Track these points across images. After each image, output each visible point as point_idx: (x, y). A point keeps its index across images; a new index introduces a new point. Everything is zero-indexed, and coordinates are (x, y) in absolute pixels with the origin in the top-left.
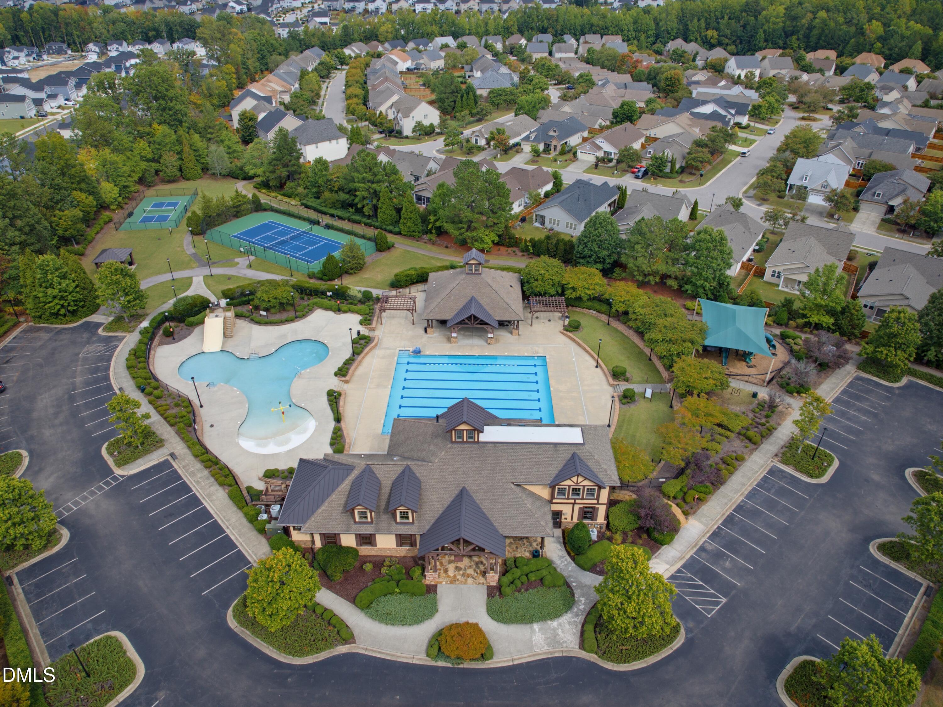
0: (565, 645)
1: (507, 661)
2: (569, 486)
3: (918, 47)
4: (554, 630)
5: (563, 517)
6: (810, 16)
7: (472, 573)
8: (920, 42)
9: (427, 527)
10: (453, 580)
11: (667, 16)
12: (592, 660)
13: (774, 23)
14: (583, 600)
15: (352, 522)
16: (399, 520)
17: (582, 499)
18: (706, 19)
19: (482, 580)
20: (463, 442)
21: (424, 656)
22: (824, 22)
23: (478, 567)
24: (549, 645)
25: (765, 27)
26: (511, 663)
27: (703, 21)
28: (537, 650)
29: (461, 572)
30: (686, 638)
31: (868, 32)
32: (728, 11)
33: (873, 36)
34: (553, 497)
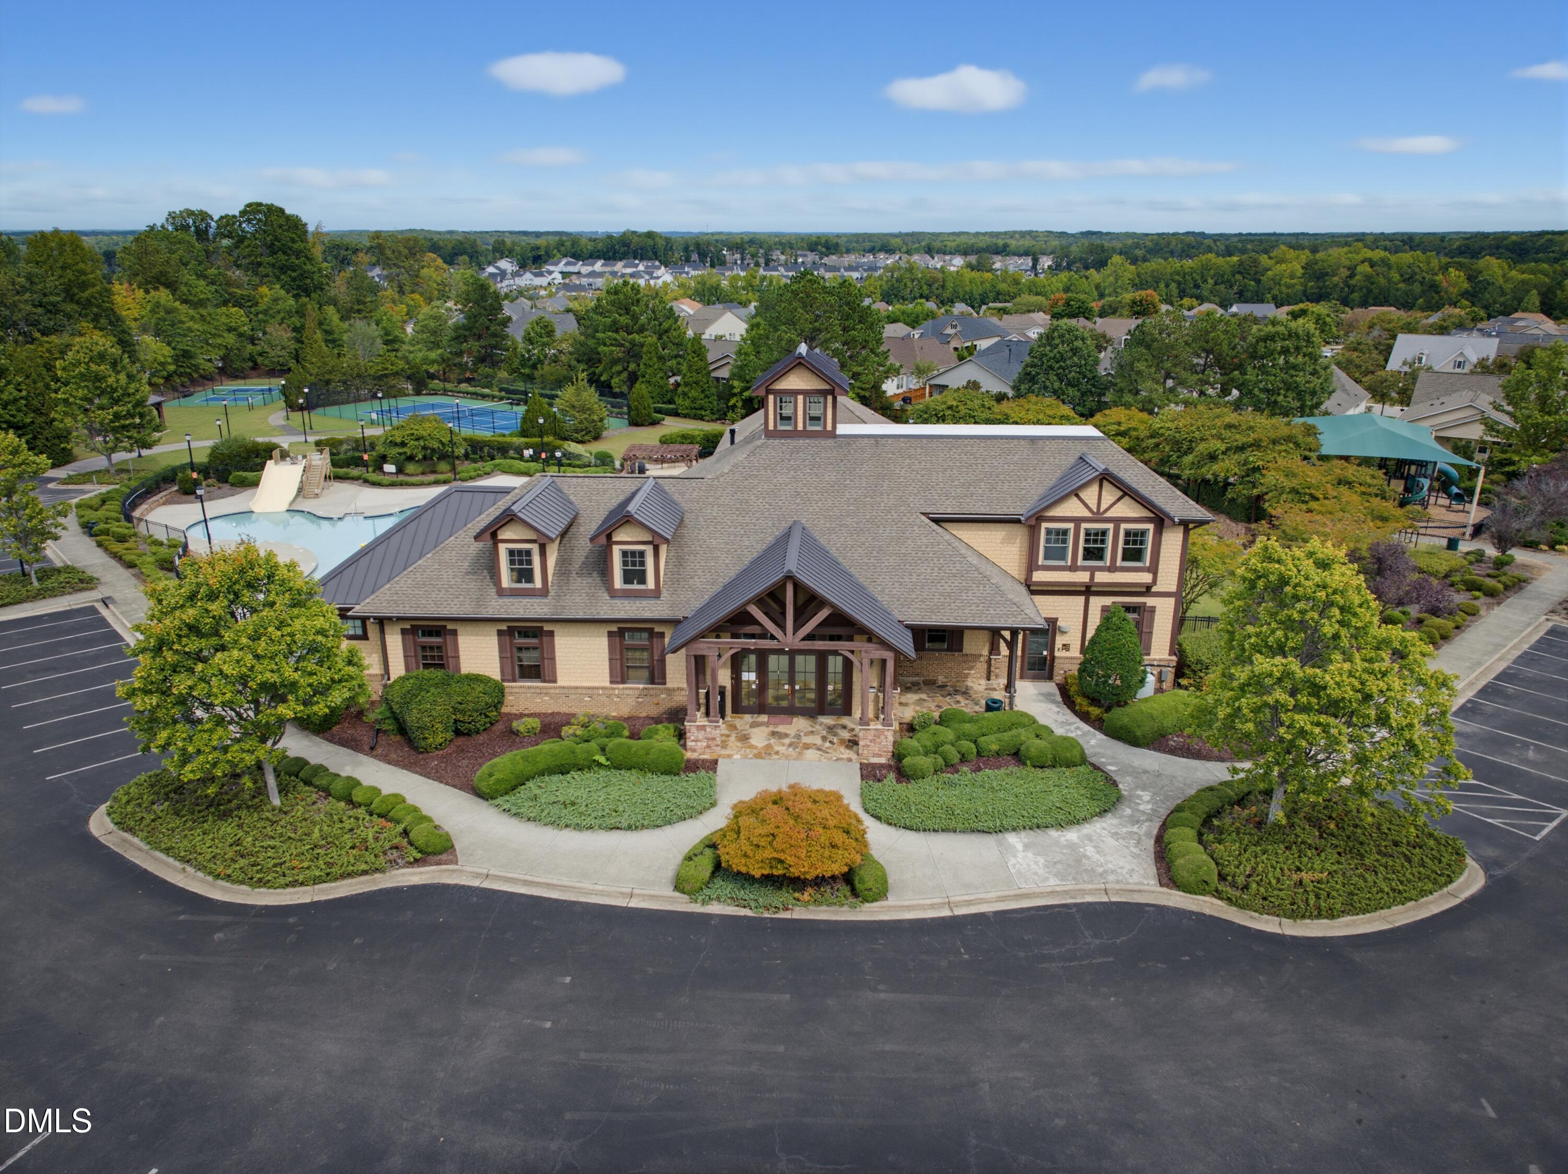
0: (1111, 878)
1: (932, 906)
2: (1077, 521)
3: (1534, 298)
4: (1071, 846)
5: (1060, 641)
6: (1344, 273)
7: (818, 741)
8: (1534, 292)
9: (697, 604)
10: (766, 753)
11: (1117, 280)
12: (1207, 911)
13: (1288, 287)
14: (1146, 796)
15: (493, 591)
16: (618, 583)
17: (1112, 569)
18: (1179, 283)
19: (847, 753)
20: (794, 434)
21: (669, 892)
22: (1368, 277)
23: (835, 735)
24: (1061, 876)
25: (1275, 292)
26: (945, 913)
27: (1173, 286)
28: (1027, 887)
29: (787, 741)
30: (1489, 877)
31: (1444, 284)
32: (1212, 272)
33: (1454, 291)
34: (1032, 565)
